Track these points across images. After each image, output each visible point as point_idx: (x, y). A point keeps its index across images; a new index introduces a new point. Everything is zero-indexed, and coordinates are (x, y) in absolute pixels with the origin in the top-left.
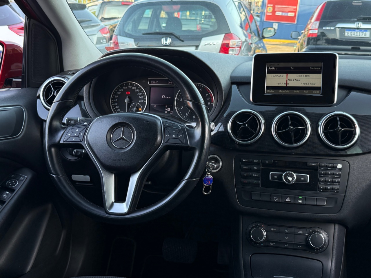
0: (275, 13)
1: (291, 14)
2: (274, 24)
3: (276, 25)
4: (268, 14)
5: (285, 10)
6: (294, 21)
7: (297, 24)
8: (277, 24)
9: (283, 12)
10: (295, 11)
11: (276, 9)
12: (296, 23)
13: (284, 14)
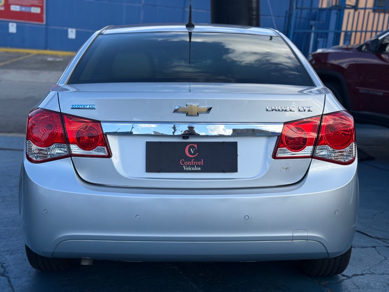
0: (9, 7)
1: (36, 10)
2: (10, 24)
3: (12, 26)
5: (24, 4)
6: (42, 21)
7: (47, 25)
8: (15, 25)
9: (21, 6)
10: (41, 4)
12: (44, 23)
13: (23, 9)
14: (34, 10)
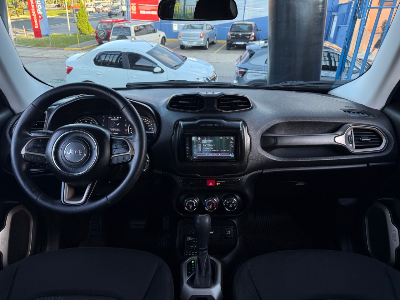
0: (139, 12)
4: (133, 13)
7: (161, 22)
9: (146, 10)
11: (140, 8)
13: (147, 13)
14: (153, 13)
